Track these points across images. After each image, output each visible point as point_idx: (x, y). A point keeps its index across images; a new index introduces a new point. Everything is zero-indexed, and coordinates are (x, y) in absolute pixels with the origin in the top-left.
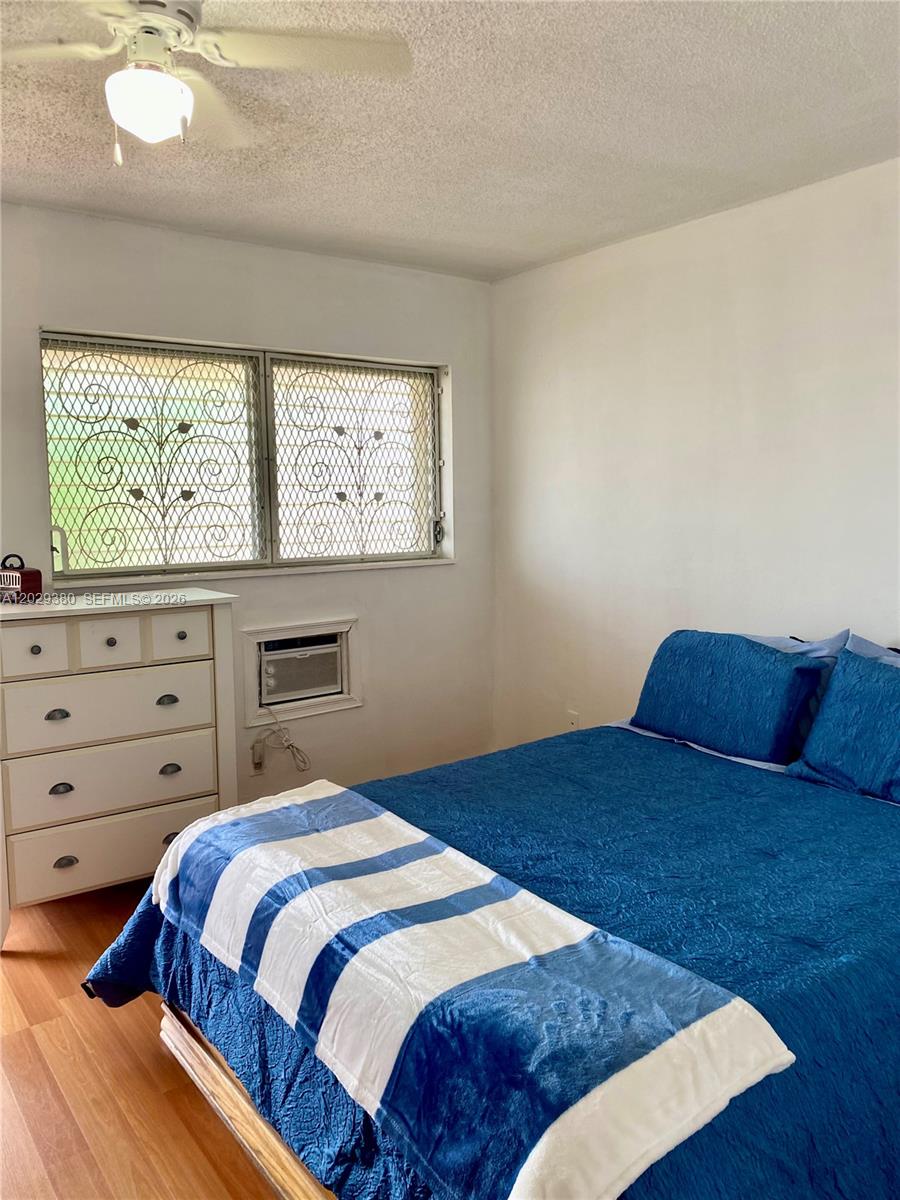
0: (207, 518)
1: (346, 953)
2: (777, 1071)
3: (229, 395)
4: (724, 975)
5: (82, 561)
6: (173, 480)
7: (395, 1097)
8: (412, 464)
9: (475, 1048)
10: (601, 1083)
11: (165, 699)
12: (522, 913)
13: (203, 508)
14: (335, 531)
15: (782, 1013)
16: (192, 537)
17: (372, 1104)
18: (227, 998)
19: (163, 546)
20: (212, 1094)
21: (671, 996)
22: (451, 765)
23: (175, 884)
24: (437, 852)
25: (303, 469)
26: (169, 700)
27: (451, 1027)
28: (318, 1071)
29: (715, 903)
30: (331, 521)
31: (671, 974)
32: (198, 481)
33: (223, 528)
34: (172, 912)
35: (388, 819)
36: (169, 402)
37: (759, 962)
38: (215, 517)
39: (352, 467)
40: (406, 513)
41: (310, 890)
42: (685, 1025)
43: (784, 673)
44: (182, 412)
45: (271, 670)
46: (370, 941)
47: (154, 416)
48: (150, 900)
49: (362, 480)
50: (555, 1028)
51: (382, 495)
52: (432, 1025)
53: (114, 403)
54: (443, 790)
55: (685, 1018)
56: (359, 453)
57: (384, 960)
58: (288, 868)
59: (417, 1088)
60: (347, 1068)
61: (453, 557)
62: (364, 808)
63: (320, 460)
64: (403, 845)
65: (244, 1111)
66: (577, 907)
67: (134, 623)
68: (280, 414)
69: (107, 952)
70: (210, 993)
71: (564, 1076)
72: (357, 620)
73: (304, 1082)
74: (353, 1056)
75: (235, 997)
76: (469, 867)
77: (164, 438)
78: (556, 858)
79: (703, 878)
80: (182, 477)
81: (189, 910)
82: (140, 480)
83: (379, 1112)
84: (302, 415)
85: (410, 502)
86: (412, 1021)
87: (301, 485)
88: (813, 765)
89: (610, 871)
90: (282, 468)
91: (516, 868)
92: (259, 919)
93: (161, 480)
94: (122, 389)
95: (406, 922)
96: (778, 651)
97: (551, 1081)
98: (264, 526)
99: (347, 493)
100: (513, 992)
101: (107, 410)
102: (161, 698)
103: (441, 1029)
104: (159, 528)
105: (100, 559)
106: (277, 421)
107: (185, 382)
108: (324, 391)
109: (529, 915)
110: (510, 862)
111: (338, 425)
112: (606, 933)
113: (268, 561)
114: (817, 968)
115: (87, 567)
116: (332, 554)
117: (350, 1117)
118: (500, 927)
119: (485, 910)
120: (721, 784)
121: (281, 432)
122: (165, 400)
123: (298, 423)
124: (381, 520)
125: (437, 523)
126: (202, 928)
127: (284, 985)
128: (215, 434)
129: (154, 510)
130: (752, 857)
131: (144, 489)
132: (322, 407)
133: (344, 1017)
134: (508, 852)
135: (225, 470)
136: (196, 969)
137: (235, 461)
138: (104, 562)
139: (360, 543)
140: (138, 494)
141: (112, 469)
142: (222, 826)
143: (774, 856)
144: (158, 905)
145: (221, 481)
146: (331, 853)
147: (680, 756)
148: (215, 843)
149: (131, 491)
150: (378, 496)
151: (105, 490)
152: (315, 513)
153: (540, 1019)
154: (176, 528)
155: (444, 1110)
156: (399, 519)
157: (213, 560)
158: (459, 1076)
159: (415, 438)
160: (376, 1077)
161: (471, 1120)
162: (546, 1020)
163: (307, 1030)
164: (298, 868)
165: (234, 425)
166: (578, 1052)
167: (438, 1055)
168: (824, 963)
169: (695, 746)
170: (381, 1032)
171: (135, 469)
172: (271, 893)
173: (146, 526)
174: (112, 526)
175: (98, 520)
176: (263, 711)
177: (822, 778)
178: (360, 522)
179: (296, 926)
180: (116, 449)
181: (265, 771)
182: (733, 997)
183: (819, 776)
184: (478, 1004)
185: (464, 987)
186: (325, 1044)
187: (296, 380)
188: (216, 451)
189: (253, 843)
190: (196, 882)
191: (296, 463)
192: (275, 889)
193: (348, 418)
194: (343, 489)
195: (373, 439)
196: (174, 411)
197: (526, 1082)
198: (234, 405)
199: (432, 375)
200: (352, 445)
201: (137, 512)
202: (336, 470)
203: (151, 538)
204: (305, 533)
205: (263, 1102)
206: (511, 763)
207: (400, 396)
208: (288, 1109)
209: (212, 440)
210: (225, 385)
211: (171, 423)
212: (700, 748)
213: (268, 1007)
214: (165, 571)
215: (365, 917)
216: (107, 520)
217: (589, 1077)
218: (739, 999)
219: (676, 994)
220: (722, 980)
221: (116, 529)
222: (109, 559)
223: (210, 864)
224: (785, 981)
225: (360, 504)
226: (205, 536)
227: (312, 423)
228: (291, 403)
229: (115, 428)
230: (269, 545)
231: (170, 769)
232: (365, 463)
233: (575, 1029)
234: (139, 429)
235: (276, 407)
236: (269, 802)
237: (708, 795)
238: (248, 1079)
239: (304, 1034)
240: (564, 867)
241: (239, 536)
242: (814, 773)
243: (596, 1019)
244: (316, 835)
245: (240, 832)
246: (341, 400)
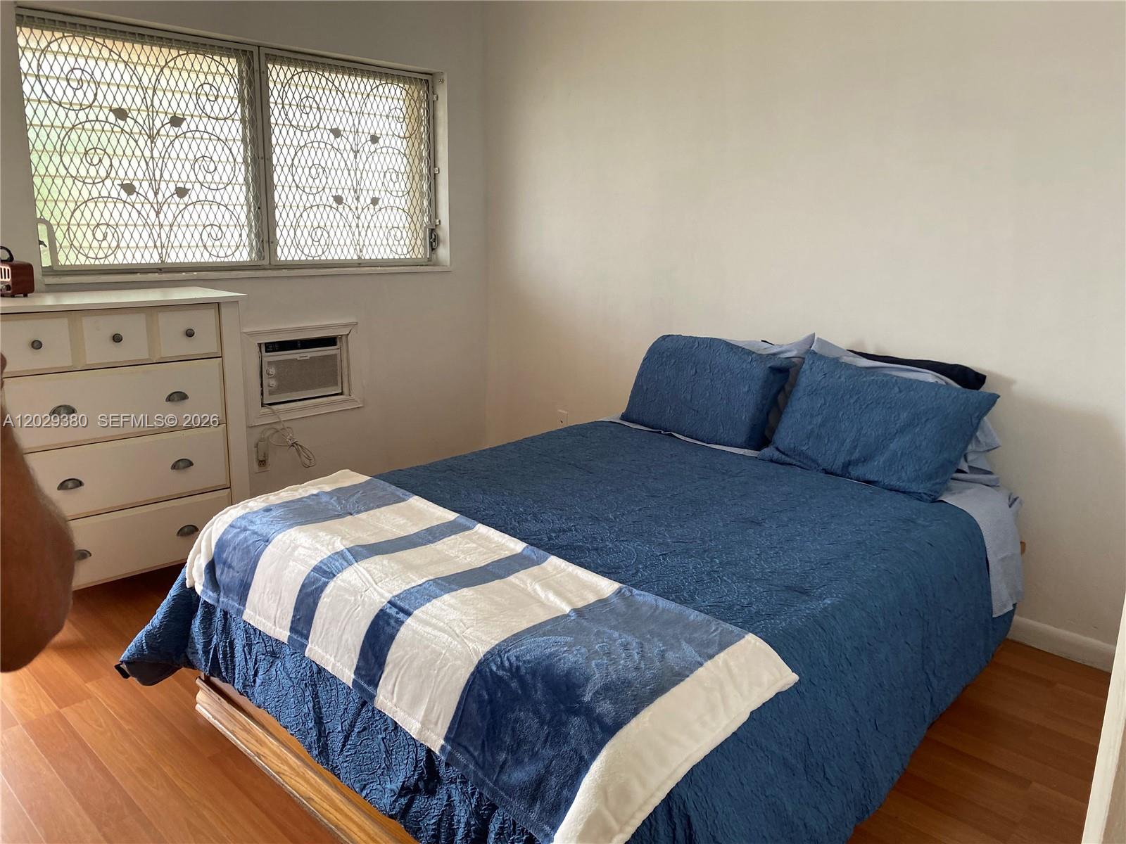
0: (203, 216)
1: (401, 616)
2: (784, 690)
3: (223, 90)
4: (735, 617)
5: (72, 256)
6: (166, 176)
7: (458, 735)
8: (408, 170)
9: (535, 686)
10: (648, 705)
11: (175, 395)
12: (555, 575)
13: (198, 207)
14: (332, 234)
15: (785, 645)
16: (188, 236)
17: (436, 742)
18: (274, 666)
19: (158, 244)
20: (259, 755)
21: (695, 635)
22: (465, 456)
23: (211, 567)
24: (469, 528)
25: (300, 170)
26: (178, 397)
27: (510, 670)
28: (376, 720)
29: (717, 561)
30: (328, 224)
31: (692, 617)
32: (192, 178)
33: (220, 227)
34: (211, 593)
35: (417, 502)
36: (160, 93)
37: (761, 606)
38: (211, 217)
39: (349, 170)
40: (401, 219)
41: (356, 564)
42: (711, 657)
43: (759, 372)
44: (174, 104)
45: (273, 371)
46: (422, 605)
47: (143, 107)
48: (184, 584)
49: (358, 184)
50: (603, 665)
51: (378, 199)
52: (491, 671)
53: (99, 90)
54: (462, 478)
55: (710, 651)
56: (355, 157)
57: (439, 620)
58: (330, 547)
59: (480, 724)
60: (409, 715)
61: (448, 264)
62: (392, 494)
63: (316, 162)
64: (435, 523)
65: (294, 765)
66: (601, 569)
67: (140, 320)
68: (276, 112)
69: (141, 635)
70: (256, 664)
71: (616, 703)
72: (357, 323)
73: (363, 730)
74: (415, 702)
75: (283, 665)
76: (500, 540)
77: (155, 132)
78: (576, 530)
79: (704, 542)
80: (176, 172)
81: (228, 591)
82: (131, 175)
83: (443, 748)
84: (298, 114)
85: (406, 208)
86: (472, 669)
87: (297, 186)
88: (782, 450)
89: (625, 539)
90: (278, 169)
91: (541, 539)
92: (306, 593)
93: (154, 175)
94: (107, 75)
95: (453, 586)
96: (754, 353)
97: (605, 708)
98: (261, 227)
99: (343, 196)
100: (561, 639)
101: (93, 97)
102: (172, 394)
103: (501, 673)
104: (153, 225)
105: (91, 254)
106: (273, 120)
107: (176, 73)
108: (321, 91)
109: (561, 577)
110: (535, 535)
111: (335, 126)
112: (631, 588)
113: (266, 262)
114: (809, 609)
115: (78, 263)
116: (330, 258)
117: (412, 755)
118: (538, 587)
119: (522, 574)
120: (705, 467)
121: (277, 131)
122: (154, 91)
123: (294, 123)
124: (378, 225)
125: (432, 231)
126: (244, 606)
127: (338, 649)
128: (210, 130)
129: (147, 206)
130: (741, 524)
131: (136, 184)
132: (318, 108)
133: (402, 672)
134: (533, 526)
135: (220, 168)
136: (239, 644)
137: (231, 159)
138: (97, 258)
139: (358, 247)
140: (129, 189)
141: (100, 161)
142: (255, 512)
143: (759, 524)
144: (193, 589)
145: (217, 179)
146: (369, 533)
147: (668, 444)
148: (250, 528)
149: (122, 186)
150: (375, 201)
151: (94, 183)
152: (312, 216)
153: (588, 659)
154: (171, 226)
155: (508, 740)
156: (396, 225)
157: (211, 260)
158: (520, 710)
159: (410, 143)
160: (438, 718)
161: (535, 745)
162: (594, 659)
163: (365, 686)
164: (340, 546)
165: (229, 122)
166: (627, 683)
167: (499, 695)
168: (814, 605)
169: (680, 436)
170: (441, 681)
171: (125, 162)
172: (317, 569)
173: (140, 222)
174: (102, 221)
175: (87, 214)
176: (266, 410)
177: (791, 460)
178: (357, 226)
179: (347, 596)
180: (104, 139)
181: (269, 469)
182: (746, 634)
183: (788, 460)
184: (534, 649)
185: (517, 638)
186: (384, 696)
187: (292, 78)
188: (211, 148)
189: (291, 526)
190: (234, 564)
191: (293, 164)
192: (321, 565)
193: (344, 120)
194: (340, 192)
195: (369, 143)
196: (165, 103)
197: (583, 710)
198: (228, 101)
199: (427, 81)
200: (348, 147)
201: (130, 208)
202: (333, 172)
203: (145, 235)
204: (303, 237)
205: (320, 753)
206: (520, 454)
207: (396, 101)
208: (347, 756)
209: (206, 136)
210: (218, 79)
211: (162, 116)
212: (684, 438)
213: (320, 670)
214: (160, 270)
215: (413, 584)
216: (97, 214)
217: (638, 701)
218: (751, 634)
219: (699, 633)
220: (734, 621)
221: (108, 225)
222: (101, 255)
223: (248, 546)
224: (785, 620)
225: (357, 208)
226: (201, 235)
227: (308, 124)
228: (286, 102)
229: (102, 117)
230: (266, 246)
231: (181, 464)
232: (361, 166)
233: (620, 664)
234: (128, 119)
235: (272, 106)
236: (296, 490)
237: (697, 476)
238: (303, 735)
239: (362, 689)
240: (584, 537)
241: (236, 236)
242: (783, 456)
243: (636, 657)
244: (349, 517)
245: (274, 517)
246: (337, 101)
